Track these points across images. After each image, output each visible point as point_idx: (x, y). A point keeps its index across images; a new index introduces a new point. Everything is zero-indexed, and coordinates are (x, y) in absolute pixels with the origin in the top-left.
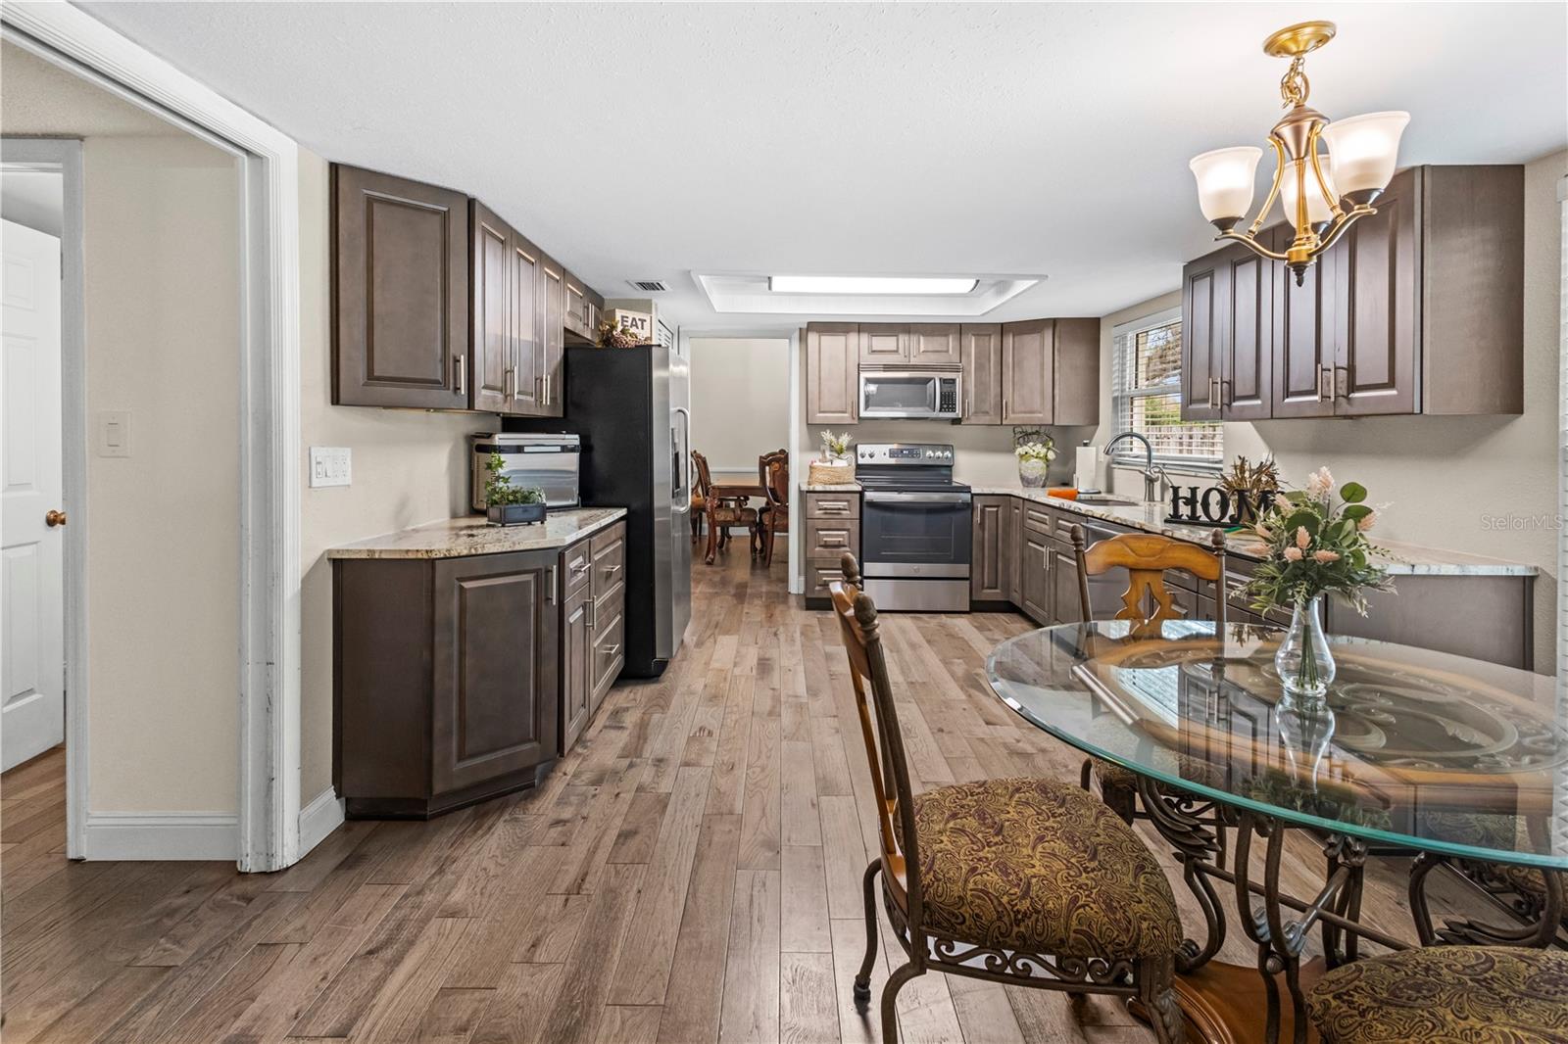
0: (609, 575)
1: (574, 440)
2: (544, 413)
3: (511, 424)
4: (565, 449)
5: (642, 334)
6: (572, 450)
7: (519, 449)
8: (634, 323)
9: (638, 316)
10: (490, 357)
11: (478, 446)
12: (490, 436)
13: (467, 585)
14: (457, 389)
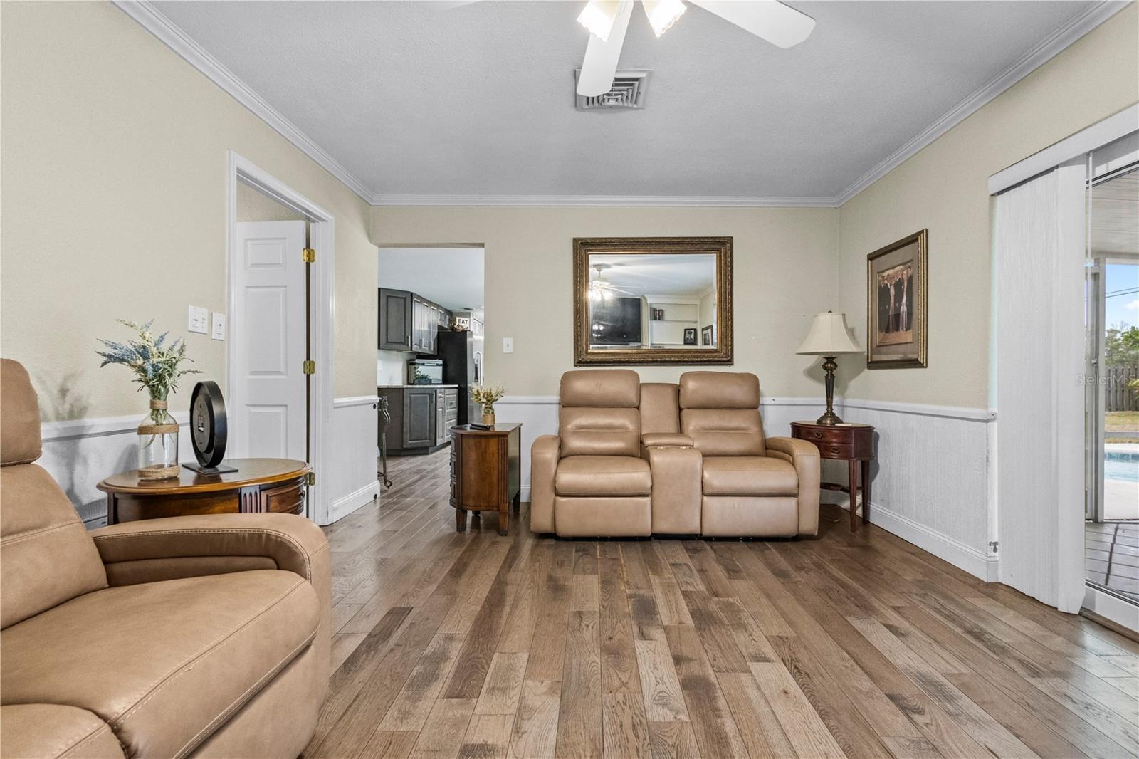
0: (451, 404)
1: (441, 362)
2: (431, 353)
3: (421, 356)
4: (438, 365)
5: (465, 326)
6: (440, 365)
7: (423, 364)
8: (463, 322)
9: (465, 319)
10: (416, 332)
11: (410, 364)
12: (414, 360)
13: (412, 396)
14: (408, 345)
